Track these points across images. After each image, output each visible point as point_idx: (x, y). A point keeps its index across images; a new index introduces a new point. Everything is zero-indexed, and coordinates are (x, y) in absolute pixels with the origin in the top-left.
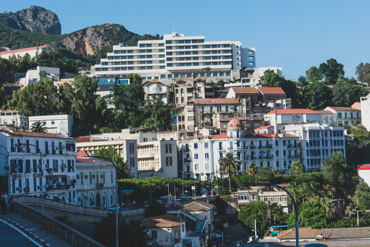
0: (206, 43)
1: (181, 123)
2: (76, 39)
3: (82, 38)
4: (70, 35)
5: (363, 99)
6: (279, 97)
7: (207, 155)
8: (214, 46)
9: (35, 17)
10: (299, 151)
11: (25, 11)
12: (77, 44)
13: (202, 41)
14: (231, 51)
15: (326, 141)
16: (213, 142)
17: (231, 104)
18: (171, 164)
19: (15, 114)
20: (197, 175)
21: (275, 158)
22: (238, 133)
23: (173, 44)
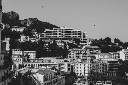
0: (73, 30)
1: (70, 56)
2: (24, 22)
3: (26, 21)
4: (23, 20)
5: (121, 51)
6: (97, 49)
7: (80, 68)
8: (75, 31)
9: (12, 14)
10: (106, 67)
11: (10, 13)
12: (24, 23)
13: (72, 30)
14: (80, 33)
15: (113, 64)
16: (82, 64)
17: (84, 51)
18: (70, 70)
19: (20, 51)
20: (77, 74)
21: (100, 69)
22: (90, 61)
23: (64, 30)
